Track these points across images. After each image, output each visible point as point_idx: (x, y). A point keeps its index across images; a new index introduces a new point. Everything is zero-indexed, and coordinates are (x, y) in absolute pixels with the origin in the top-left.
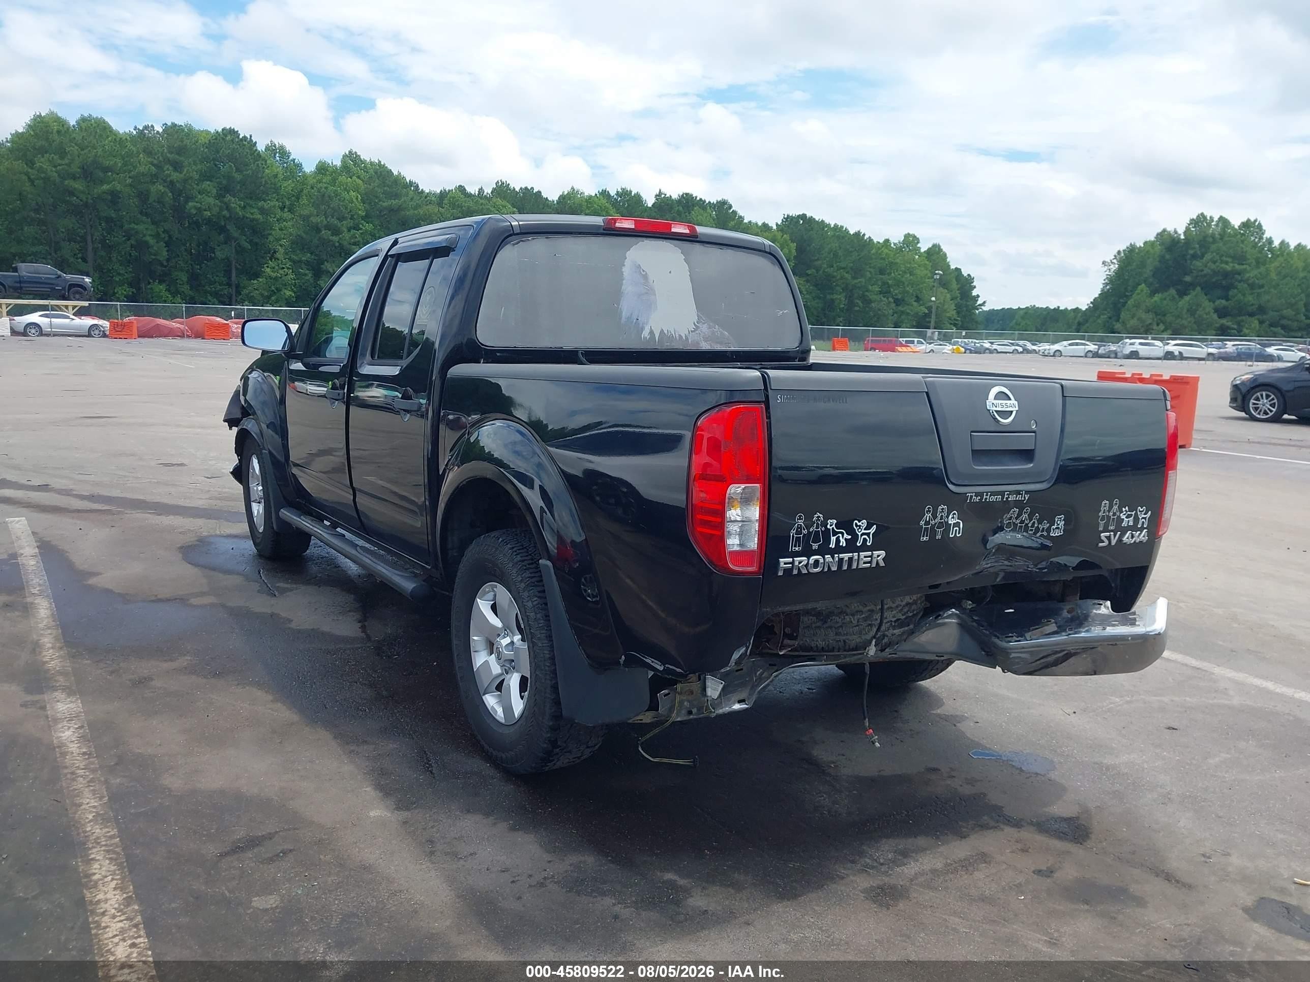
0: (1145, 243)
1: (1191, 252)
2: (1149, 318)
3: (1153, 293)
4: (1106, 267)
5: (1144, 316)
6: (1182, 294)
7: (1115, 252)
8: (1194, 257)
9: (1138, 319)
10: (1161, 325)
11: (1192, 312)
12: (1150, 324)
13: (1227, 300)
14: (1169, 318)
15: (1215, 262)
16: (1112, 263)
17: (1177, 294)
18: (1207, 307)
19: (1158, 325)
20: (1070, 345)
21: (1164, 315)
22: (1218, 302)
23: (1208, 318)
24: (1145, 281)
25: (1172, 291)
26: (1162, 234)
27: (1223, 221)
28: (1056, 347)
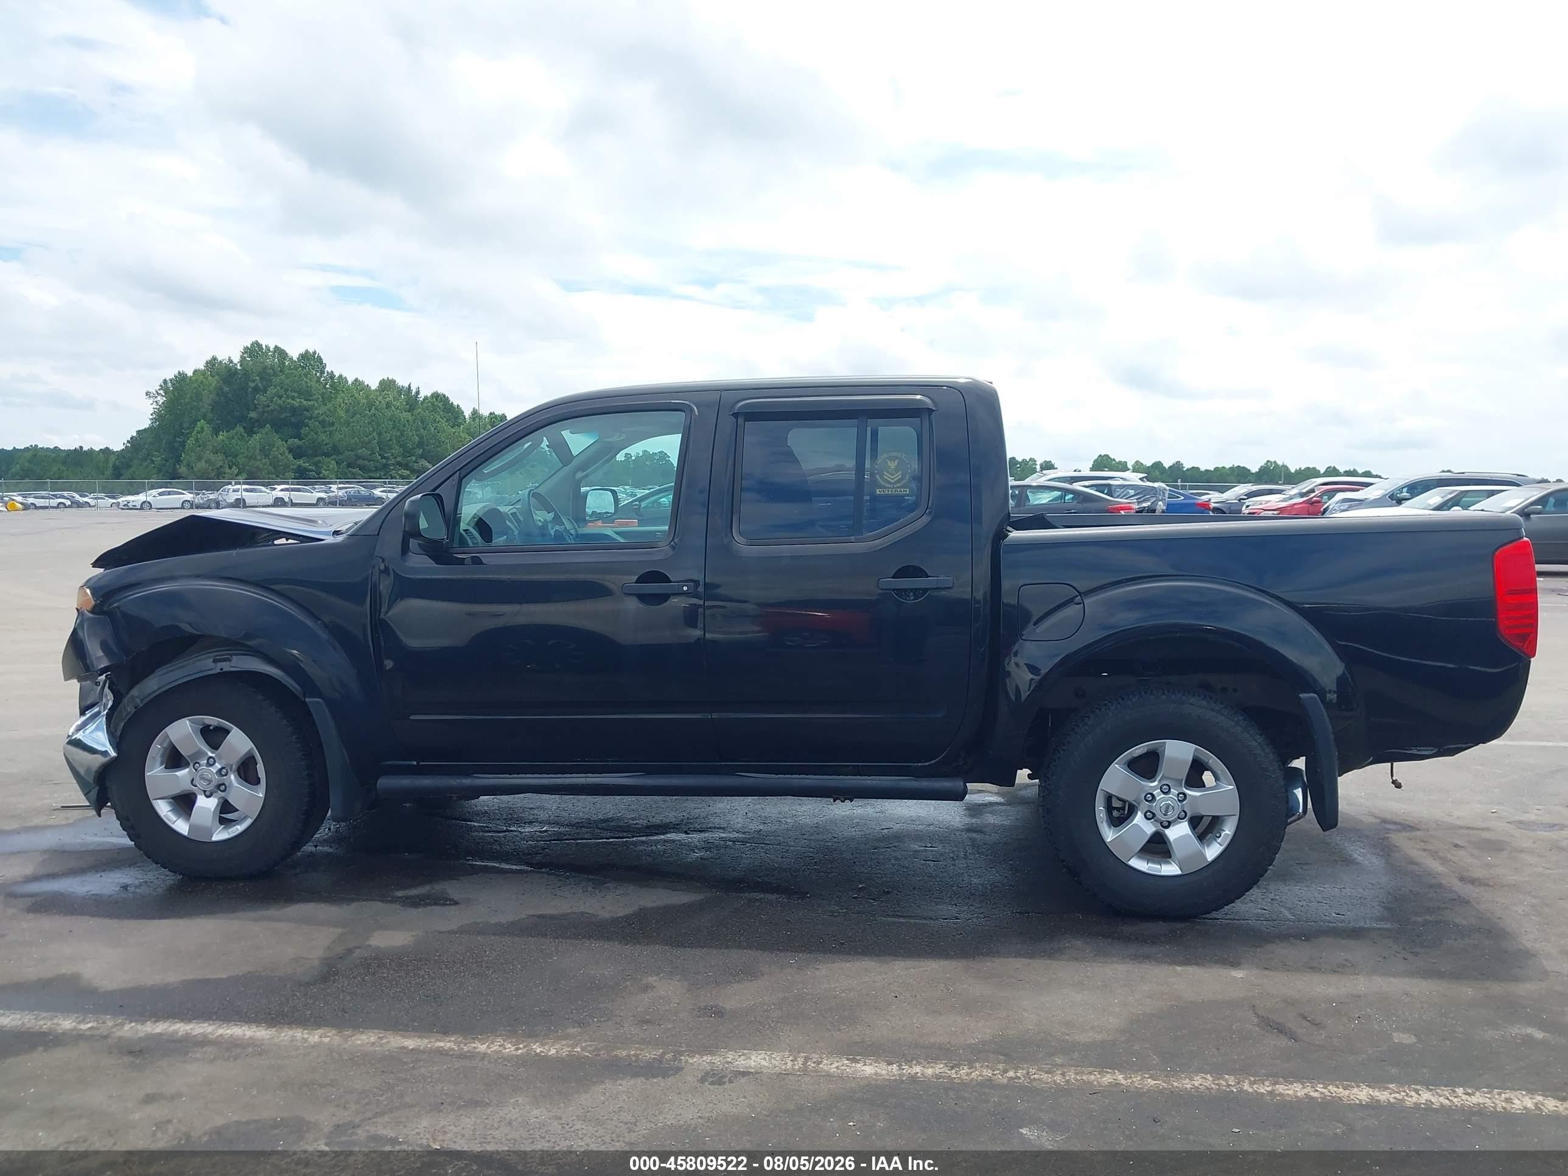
0: (195, 372)
1: (252, 385)
2: (219, 459)
3: (216, 431)
4: (152, 400)
5: (213, 457)
6: (251, 432)
7: (161, 382)
8: (256, 390)
9: (206, 462)
10: (234, 467)
11: (265, 452)
12: (221, 467)
13: (301, 439)
14: (241, 460)
15: (280, 397)
16: (158, 394)
17: (245, 432)
18: (281, 447)
19: (230, 468)
20: (160, 494)
21: (236, 456)
22: (290, 441)
23: (283, 460)
24: (204, 417)
25: (240, 429)
26: (212, 363)
27: (280, 352)
28: (141, 497)
